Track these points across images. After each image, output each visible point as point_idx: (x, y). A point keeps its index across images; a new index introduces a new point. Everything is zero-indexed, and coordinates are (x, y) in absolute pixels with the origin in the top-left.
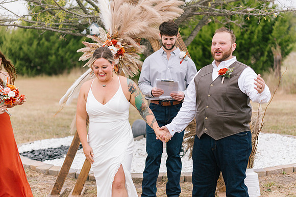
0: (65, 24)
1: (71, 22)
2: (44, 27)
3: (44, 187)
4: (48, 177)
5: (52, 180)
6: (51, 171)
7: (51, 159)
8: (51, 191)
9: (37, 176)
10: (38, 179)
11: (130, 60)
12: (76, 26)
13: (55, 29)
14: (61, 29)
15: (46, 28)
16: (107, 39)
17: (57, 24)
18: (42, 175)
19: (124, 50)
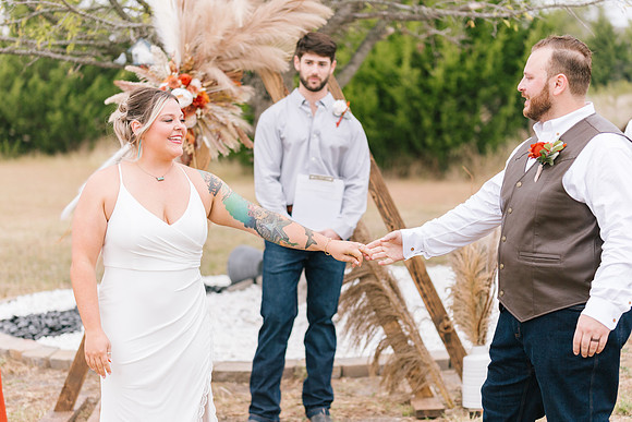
0: (80, 42)
1: (92, 39)
2: (34, 51)
3: (39, 395)
4: (49, 375)
5: (57, 380)
6: (54, 360)
7: (53, 333)
8: (54, 404)
9: (25, 373)
10: (26, 379)
11: (221, 119)
12: (103, 47)
13: (58, 53)
14: (71, 54)
15: (40, 53)
16: (169, 72)
17: (63, 42)
18: (35, 369)
19: (206, 97)
